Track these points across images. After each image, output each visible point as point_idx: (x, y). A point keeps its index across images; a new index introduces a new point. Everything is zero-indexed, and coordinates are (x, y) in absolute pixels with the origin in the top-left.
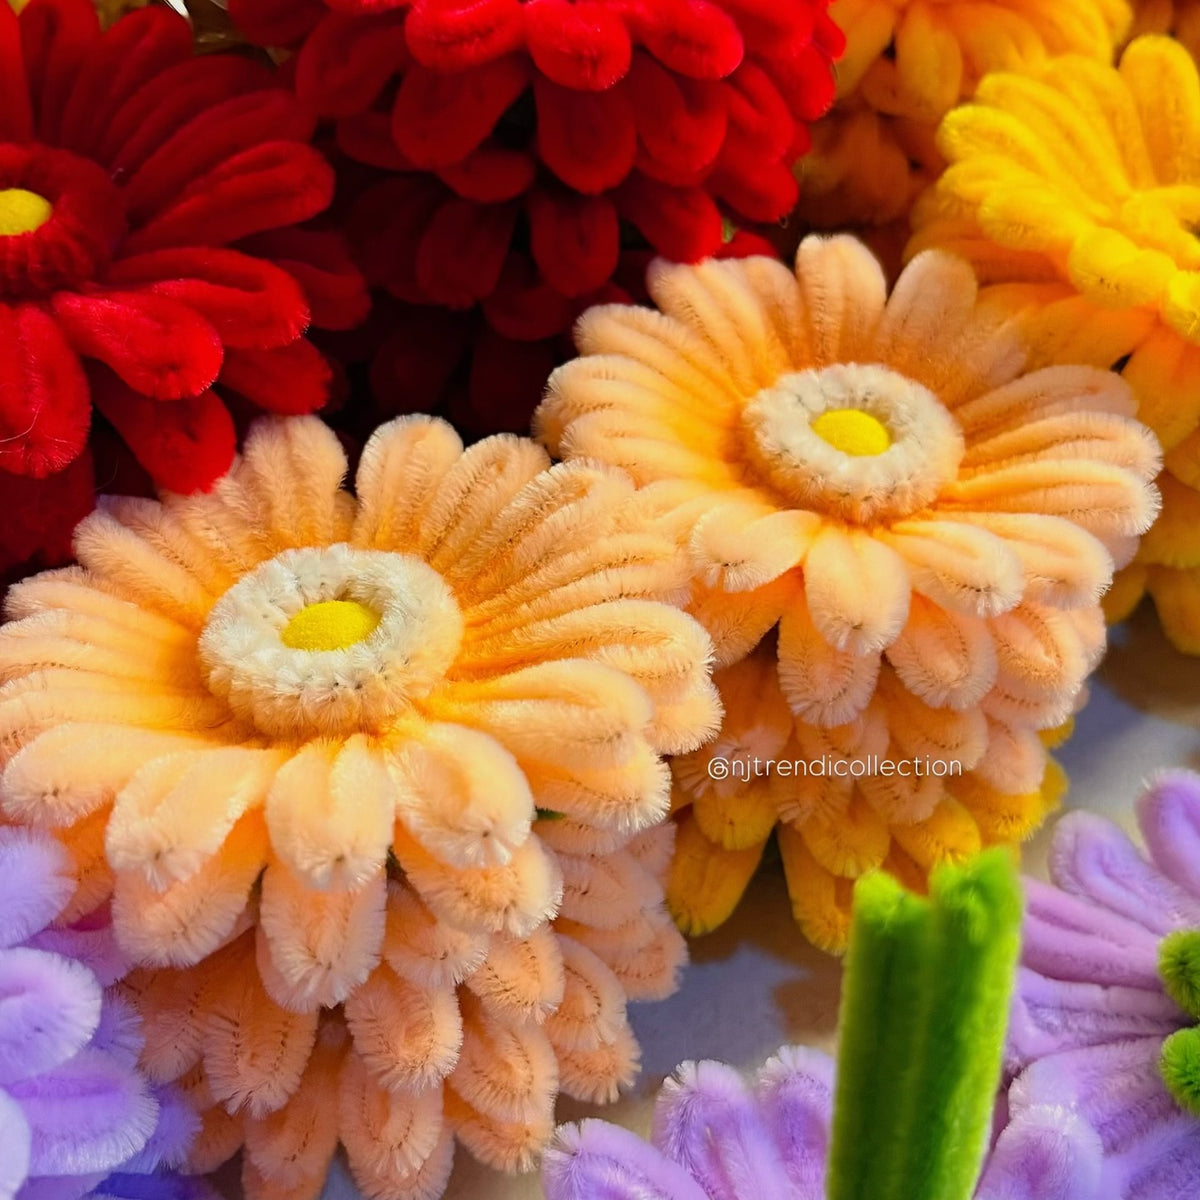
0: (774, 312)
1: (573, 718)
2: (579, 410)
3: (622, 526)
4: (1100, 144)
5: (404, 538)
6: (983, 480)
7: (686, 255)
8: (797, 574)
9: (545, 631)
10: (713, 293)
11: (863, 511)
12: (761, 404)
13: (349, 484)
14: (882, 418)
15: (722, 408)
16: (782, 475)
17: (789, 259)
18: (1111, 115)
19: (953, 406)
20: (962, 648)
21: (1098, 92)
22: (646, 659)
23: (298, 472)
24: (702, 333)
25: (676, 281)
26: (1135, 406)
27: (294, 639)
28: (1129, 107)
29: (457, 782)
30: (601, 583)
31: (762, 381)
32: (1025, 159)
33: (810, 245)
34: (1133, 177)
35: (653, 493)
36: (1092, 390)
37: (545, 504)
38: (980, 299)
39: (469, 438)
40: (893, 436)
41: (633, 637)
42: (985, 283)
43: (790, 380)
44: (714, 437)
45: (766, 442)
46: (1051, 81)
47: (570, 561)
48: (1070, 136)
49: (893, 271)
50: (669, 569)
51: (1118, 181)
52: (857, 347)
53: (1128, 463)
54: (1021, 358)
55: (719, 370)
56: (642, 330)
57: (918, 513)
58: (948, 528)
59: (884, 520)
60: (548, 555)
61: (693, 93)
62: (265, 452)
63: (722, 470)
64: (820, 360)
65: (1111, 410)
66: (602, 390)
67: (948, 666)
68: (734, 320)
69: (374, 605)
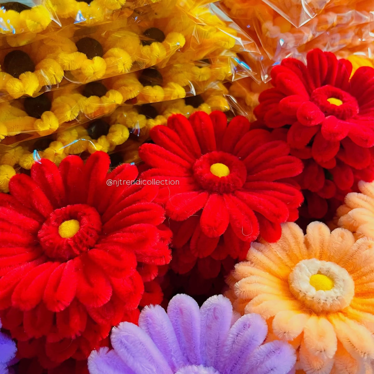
62: (286, 232)
66: (364, 218)
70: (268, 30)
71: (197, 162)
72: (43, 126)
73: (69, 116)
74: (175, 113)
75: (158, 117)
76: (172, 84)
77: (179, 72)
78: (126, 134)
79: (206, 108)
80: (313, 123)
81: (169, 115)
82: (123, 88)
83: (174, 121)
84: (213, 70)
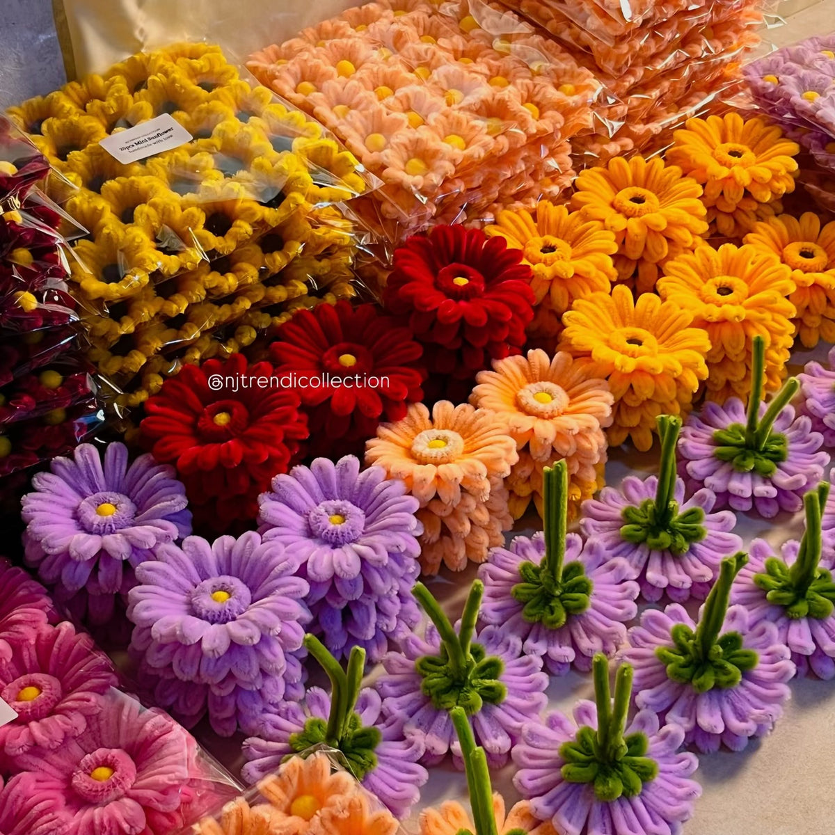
0: (523, 369)
1: (491, 455)
2: (481, 397)
3: (494, 422)
4: (606, 318)
5: (445, 427)
6: (574, 407)
7: (501, 357)
8: (532, 430)
9: (481, 443)
10: (507, 366)
11: (546, 416)
12: (521, 393)
13: (431, 418)
14: (550, 394)
15: (512, 394)
16: (528, 408)
17: (525, 356)
18: (609, 308)
19: (567, 391)
20: (569, 443)
21: (605, 302)
22: (504, 445)
23: (420, 415)
24: (506, 376)
25: (499, 364)
26: (609, 388)
27: (430, 447)
28: (614, 305)
29: (473, 466)
30: (491, 433)
31: (521, 387)
32: (584, 325)
33: (530, 352)
34: (615, 324)
35: (500, 414)
36: (600, 384)
37: (476, 418)
38: (574, 362)
39: (456, 405)
40: (553, 399)
41: (500, 442)
42: (575, 358)
43: (528, 386)
44: (511, 401)
45: (524, 402)
46: (592, 301)
47: (484, 429)
48: (597, 316)
49: (551, 358)
50: (506, 429)
51: (612, 327)
52: (544, 377)
53: (606, 402)
54: (583, 378)
55: (511, 385)
56: (492, 377)
57: (559, 415)
58: (564, 418)
59: (551, 417)
60: (479, 428)
61: (502, 325)
62: (412, 411)
63: (514, 409)
64: (535, 381)
65: (603, 389)
66: (485, 392)
67: (566, 447)
68: (513, 372)
69: (446, 440)
70: (388, 212)
71: (326, 355)
72: (189, 336)
73: (208, 325)
74: (299, 309)
75: (283, 314)
76: (294, 281)
77: (299, 268)
78: (254, 334)
79: (330, 299)
80: (429, 309)
81: (294, 311)
82: (248, 293)
83: (298, 317)
84: (333, 262)
